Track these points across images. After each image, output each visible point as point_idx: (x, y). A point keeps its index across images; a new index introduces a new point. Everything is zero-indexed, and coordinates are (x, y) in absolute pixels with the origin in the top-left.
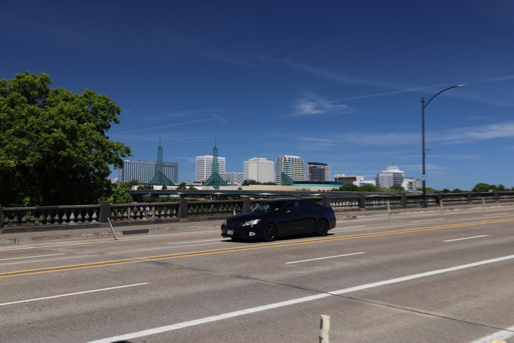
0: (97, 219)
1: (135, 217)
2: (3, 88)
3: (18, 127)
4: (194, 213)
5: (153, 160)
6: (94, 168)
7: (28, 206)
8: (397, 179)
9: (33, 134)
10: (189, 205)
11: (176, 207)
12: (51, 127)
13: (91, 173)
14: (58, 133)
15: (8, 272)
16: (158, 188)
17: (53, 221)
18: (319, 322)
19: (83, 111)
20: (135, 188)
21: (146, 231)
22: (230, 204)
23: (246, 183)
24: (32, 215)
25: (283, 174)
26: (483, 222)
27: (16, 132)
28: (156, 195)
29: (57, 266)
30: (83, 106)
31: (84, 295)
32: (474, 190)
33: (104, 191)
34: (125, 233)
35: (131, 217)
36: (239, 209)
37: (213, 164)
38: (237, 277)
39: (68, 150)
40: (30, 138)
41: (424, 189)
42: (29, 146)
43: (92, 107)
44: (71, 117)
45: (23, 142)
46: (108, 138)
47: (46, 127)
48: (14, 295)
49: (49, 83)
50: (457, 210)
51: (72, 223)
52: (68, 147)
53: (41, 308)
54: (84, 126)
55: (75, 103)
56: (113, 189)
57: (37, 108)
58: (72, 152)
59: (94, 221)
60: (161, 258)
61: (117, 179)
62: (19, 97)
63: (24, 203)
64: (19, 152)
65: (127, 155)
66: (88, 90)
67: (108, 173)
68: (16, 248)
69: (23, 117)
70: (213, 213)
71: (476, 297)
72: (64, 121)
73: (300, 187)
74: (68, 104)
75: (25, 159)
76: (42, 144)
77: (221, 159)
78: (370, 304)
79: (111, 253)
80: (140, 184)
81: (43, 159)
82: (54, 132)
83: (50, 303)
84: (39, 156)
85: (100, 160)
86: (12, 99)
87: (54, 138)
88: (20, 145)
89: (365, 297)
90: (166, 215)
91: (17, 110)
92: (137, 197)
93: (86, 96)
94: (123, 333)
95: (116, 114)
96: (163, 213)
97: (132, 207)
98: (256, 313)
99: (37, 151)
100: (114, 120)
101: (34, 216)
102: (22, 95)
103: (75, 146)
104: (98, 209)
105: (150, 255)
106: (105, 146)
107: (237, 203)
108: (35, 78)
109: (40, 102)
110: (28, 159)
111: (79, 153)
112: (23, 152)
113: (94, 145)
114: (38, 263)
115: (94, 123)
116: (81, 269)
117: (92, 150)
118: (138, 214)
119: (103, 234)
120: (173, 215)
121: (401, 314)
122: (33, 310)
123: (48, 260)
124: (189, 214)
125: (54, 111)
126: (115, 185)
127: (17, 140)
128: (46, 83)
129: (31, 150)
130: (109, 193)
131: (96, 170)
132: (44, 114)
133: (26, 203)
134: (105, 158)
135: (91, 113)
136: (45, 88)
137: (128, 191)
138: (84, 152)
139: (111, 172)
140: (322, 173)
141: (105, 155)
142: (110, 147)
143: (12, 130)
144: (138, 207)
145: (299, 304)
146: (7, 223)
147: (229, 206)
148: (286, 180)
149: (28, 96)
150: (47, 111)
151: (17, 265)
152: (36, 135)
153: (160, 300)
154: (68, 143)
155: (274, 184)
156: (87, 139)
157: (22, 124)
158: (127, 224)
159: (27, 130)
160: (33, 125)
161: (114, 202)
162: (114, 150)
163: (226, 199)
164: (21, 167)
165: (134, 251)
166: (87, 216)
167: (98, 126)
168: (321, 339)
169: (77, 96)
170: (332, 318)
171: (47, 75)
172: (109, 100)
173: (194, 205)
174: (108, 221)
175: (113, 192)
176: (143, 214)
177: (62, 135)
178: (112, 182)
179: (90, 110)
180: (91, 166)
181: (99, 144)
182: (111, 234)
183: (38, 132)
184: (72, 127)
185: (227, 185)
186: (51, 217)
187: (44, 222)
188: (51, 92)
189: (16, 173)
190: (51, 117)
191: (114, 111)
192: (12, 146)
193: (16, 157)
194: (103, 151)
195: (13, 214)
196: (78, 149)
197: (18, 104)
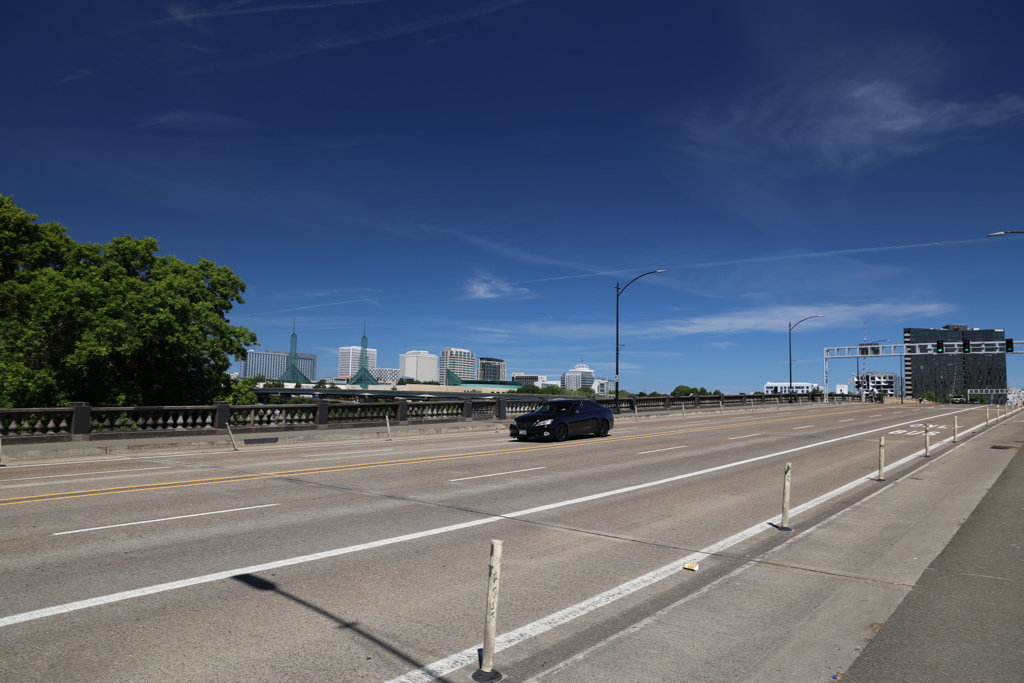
0: (212, 424)
1: (261, 422)
2: (96, 255)
3: (113, 305)
4: (336, 419)
5: (287, 349)
6: (209, 359)
7: (123, 405)
8: (586, 379)
9: (132, 314)
10: (330, 409)
11: (314, 410)
12: (156, 306)
13: (206, 365)
14: (164, 315)
15: (97, 489)
16: (290, 386)
17: (155, 426)
18: (489, 550)
19: (198, 286)
20: (261, 385)
21: (275, 440)
22: (381, 407)
23: (402, 382)
24: (127, 417)
25: (448, 371)
26: (682, 431)
27: (111, 310)
28: (287, 394)
29: (161, 481)
30: (198, 280)
31: (197, 518)
32: (673, 394)
33: (222, 388)
34: (248, 442)
35: (255, 422)
36: (393, 414)
37: (361, 357)
38: (390, 497)
39: (177, 334)
40: (129, 320)
41: (617, 392)
42: (126, 329)
43: (209, 282)
44: (182, 294)
45: (119, 325)
46: (228, 321)
47: (150, 305)
48: (106, 518)
49: (156, 250)
50: (654, 417)
51: (180, 428)
52: (177, 331)
53: (141, 534)
54: (198, 306)
55: (188, 277)
56: (233, 386)
57: (139, 281)
58: (182, 338)
59: (208, 427)
60: (295, 474)
61: (237, 374)
62: (117, 267)
63: (118, 402)
65: (252, 343)
66: (206, 260)
67: (227, 366)
68: (107, 458)
69: (120, 293)
70: (360, 418)
71: (669, 516)
72: (174, 299)
73: (469, 388)
74: (178, 277)
75: (121, 346)
76: (143, 327)
77: (372, 351)
78: (549, 528)
79: (230, 467)
80: (267, 380)
81: (144, 347)
82: (159, 312)
83: (154, 528)
84: (138, 342)
85: (217, 349)
86: (108, 270)
87: (159, 319)
88: (114, 328)
89: (545, 520)
90: (300, 421)
91: (112, 283)
92: (263, 396)
93: (202, 268)
94: (247, 566)
95: (240, 292)
96: (296, 417)
97: (257, 410)
98: (413, 540)
99: (135, 336)
100: (238, 299)
101: (130, 419)
102: (120, 265)
103: (186, 331)
104: (214, 412)
105: (280, 469)
106: (224, 331)
107: (391, 406)
108: (138, 244)
109: (143, 274)
110: (125, 346)
111: (191, 340)
112: (119, 337)
113: (211, 330)
114: (136, 478)
115: (212, 301)
116: (193, 487)
117: (208, 336)
118: (265, 418)
119: (219, 442)
120: (309, 420)
121: (586, 539)
122: (131, 536)
123: (149, 474)
124: (330, 419)
125: (161, 285)
126: (236, 382)
127: (111, 322)
128: (151, 250)
129: (130, 334)
130: (228, 391)
131: (212, 362)
132: (148, 289)
133: (121, 402)
134: (224, 347)
135: (208, 289)
136: (150, 256)
137: (252, 390)
138: (197, 339)
139: (231, 365)
140: (497, 370)
141: (224, 343)
142: (231, 333)
143: (105, 308)
144: (265, 410)
145: (465, 529)
146: (96, 427)
147: (381, 410)
148: (451, 378)
149: (127, 266)
150: (151, 285)
151: (110, 481)
152: (136, 316)
153: (293, 525)
154: (177, 326)
155: (437, 384)
156: (202, 323)
157: (119, 302)
158: (249, 431)
159: (125, 309)
160: (133, 303)
161: (234, 402)
162: (236, 337)
163: (377, 401)
164: (115, 356)
165: (259, 464)
166: (199, 420)
167: (216, 306)
168: (491, 567)
169: (190, 267)
170: (503, 544)
171: (154, 240)
172: (231, 273)
173: (336, 409)
174: (225, 427)
175: (233, 391)
176: (272, 418)
177: (171, 316)
178: (232, 378)
179: (206, 285)
180: (205, 356)
181: (216, 329)
182: (229, 443)
183: (138, 312)
184: (183, 307)
185: (378, 384)
186: (154, 420)
187: (144, 426)
188: (158, 262)
189: (108, 364)
190: (157, 294)
191: (237, 287)
192: (104, 329)
193: (110, 343)
194: (222, 337)
195: (104, 416)
196: (189, 335)
197: (114, 276)
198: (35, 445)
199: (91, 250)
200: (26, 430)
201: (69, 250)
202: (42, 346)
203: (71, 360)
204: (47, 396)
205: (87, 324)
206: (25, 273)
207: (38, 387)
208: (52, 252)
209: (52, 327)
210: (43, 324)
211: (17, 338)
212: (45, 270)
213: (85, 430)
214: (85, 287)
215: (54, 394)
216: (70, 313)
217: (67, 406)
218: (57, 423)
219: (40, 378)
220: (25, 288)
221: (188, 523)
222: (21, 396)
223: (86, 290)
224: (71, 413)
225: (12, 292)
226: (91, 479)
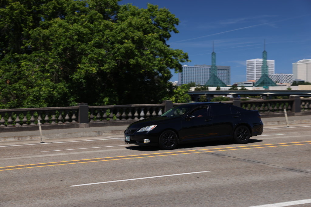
2: (84, 8)
3: (97, 39)
5: (208, 65)
6: (158, 72)
7: (108, 104)
9: (109, 45)
10: (242, 104)
12: (123, 38)
13: (156, 77)
14: (128, 44)
15: (95, 158)
16: (213, 89)
17: (127, 118)
19: (148, 23)
20: (193, 89)
22: (280, 103)
23: (295, 83)
24: (110, 112)
27: (96, 43)
28: (211, 95)
30: (148, 19)
31: (155, 179)
33: (167, 92)
36: (289, 108)
37: (263, 67)
39: (137, 58)
40: (107, 49)
42: (106, 55)
43: (155, 20)
44: (138, 29)
45: (102, 52)
46: (168, 46)
47: (119, 38)
48: (101, 177)
52: (137, 55)
53: (122, 188)
54: (149, 37)
55: (141, 17)
56: (175, 90)
57: (111, 23)
58: (140, 60)
61: (177, 82)
62: (96, 14)
63: (104, 102)
64: (99, 60)
65: (185, 60)
66: (152, 5)
67: (170, 77)
68: (100, 139)
69: (100, 31)
72: (133, 33)
74: (135, 18)
75: (103, 66)
76: (116, 53)
77: (271, 62)
80: (197, 85)
81: (117, 66)
82: (124, 42)
83: (130, 184)
84: (114, 63)
85: (163, 66)
86: (91, 17)
87: (125, 48)
88: (99, 54)
91: (95, 25)
92: (195, 97)
93: (149, 10)
95: (175, 25)
99: (112, 59)
100: (174, 30)
101: (112, 113)
102: (99, 12)
103: (142, 55)
104: (163, 108)
106: (166, 53)
107: (287, 101)
109: (113, 17)
110: (106, 66)
111: (146, 60)
112: (102, 60)
113: (158, 53)
114: (118, 151)
115: (157, 33)
116: (152, 158)
117: (156, 57)
122: (116, 189)
125: (124, 25)
126: (176, 87)
127: (97, 50)
128: (117, 1)
129: (108, 58)
130: (171, 94)
131: (160, 74)
132: (117, 28)
133: (106, 103)
134: (167, 64)
135: (155, 25)
136: (116, 5)
137: (187, 92)
138: (149, 59)
139: (172, 76)
141: (167, 61)
142: (171, 54)
143: (92, 42)
146: (92, 119)
147: (280, 105)
149: (103, 13)
150: (119, 25)
151: (102, 153)
152: (111, 46)
154: (136, 52)
156: (152, 48)
157: (100, 37)
159: (104, 41)
160: (109, 37)
161: (176, 101)
162: (174, 56)
163: (276, 98)
164: (101, 73)
166: (154, 113)
167: (160, 36)
169: (142, 11)
172: (168, 13)
173: (246, 104)
175: (174, 93)
177: (132, 45)
178: (174, 85)
179: (153, 22)
180: (156, 70)
181: (162, 52)
184: (140, 38)
185: (276, 85)
186: (126, 114)
187: (120, 118)
188: (121, 9)
189: (97, 78)
190: (123, 30)
191: (173, 22)
192: (93, 55)
193: (97, 65)
194: (165, 57)
195: (96, 111)
196: (145, 57)
197: (96, 20)
198: (59, 130)
199: (80, 4)
200: (54, 121)
201: (68, 6)
202: (59, 68)
203: (76, 76)
204: (64, 100)
205: (83, 53)
206: (45, 23)
207: (59, 94)
208: (59, 8)
209: (64, 56)
210: (59, 54)
211: (45, 64)
212: (56, 20)
213: (86, 120)
214: (80, 29)
215: (68, 98)
216: (73, 46)
217: (75, 106)
218: (70, 116)
219: (60, 88)
220: (46, 32)
221: (150, 182)
222: (50, 100)
223: (81, 30)
224: (78, 110)
225: (39, 35)
226: (91, 152)
